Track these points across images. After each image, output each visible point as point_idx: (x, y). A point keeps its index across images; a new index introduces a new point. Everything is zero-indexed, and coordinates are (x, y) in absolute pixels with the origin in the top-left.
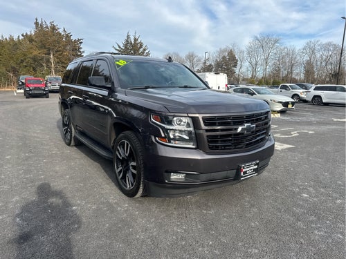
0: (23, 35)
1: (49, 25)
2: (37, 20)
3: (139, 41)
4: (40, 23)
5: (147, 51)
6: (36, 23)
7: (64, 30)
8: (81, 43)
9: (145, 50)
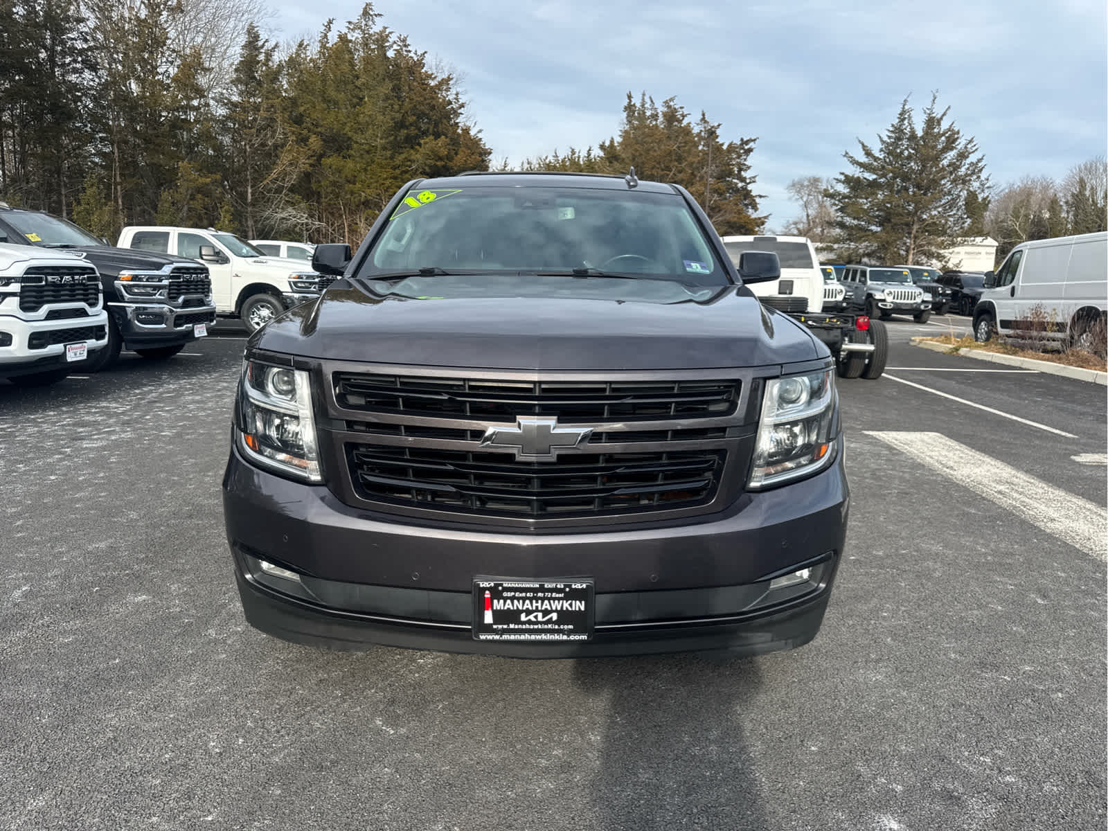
0: (602, 147)
1: (661, 109)
2: (630, 97)
3: (945, 125)
4: (638, 105)
5: (973, 158)
6: (630, 108)
7: (703, 119)
8: (750, 150)
9: (963, 156)
